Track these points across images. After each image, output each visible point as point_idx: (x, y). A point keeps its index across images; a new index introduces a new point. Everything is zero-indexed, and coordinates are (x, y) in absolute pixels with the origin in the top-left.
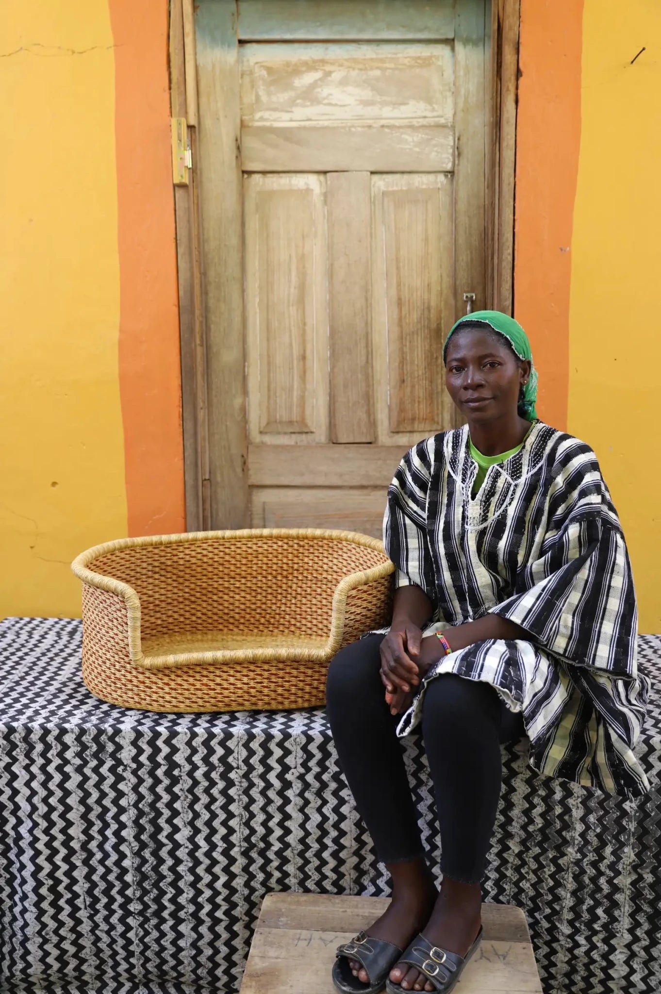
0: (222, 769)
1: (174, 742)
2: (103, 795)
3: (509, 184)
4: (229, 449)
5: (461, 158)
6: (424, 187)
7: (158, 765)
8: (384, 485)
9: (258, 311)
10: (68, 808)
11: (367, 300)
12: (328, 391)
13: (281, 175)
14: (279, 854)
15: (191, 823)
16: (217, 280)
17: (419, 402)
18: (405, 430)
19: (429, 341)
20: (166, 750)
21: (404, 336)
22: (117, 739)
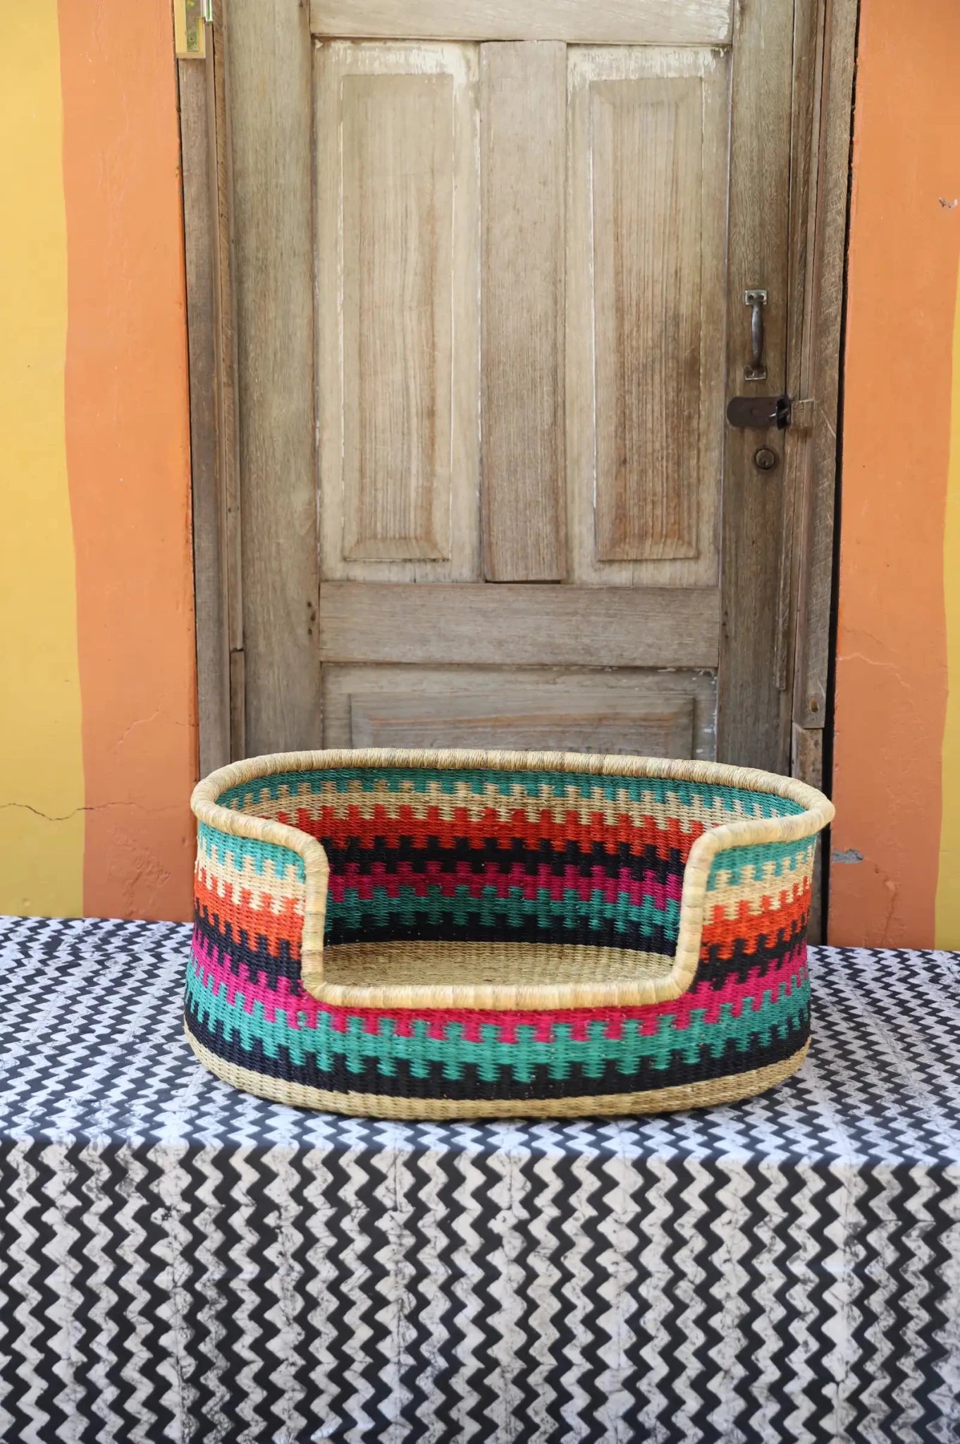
0: (363, 1212)
1: (266, 1159)
2: (122, 1267)
3: (844, 70)
4: (283, 589)
5: (747, 19)
6: (672, 74)
7: (233, 1206)
8: (581, 662)
9: (341, 318)
10: (50, 1297)
11: (556, 302)
12: (477, 479)
13: (389, 44)
14: (476, 1381)
15: (301, 1319)
16: (260, 255)
17: (653, 503)
18: (625, 558)
19: (675, 385)
20: (249, 1176)
21: (628, 372)
22: (151, 1155)
